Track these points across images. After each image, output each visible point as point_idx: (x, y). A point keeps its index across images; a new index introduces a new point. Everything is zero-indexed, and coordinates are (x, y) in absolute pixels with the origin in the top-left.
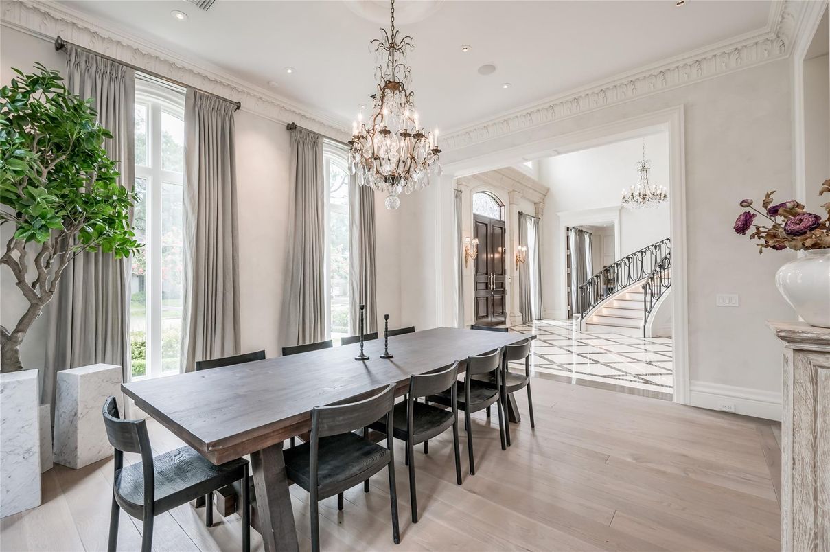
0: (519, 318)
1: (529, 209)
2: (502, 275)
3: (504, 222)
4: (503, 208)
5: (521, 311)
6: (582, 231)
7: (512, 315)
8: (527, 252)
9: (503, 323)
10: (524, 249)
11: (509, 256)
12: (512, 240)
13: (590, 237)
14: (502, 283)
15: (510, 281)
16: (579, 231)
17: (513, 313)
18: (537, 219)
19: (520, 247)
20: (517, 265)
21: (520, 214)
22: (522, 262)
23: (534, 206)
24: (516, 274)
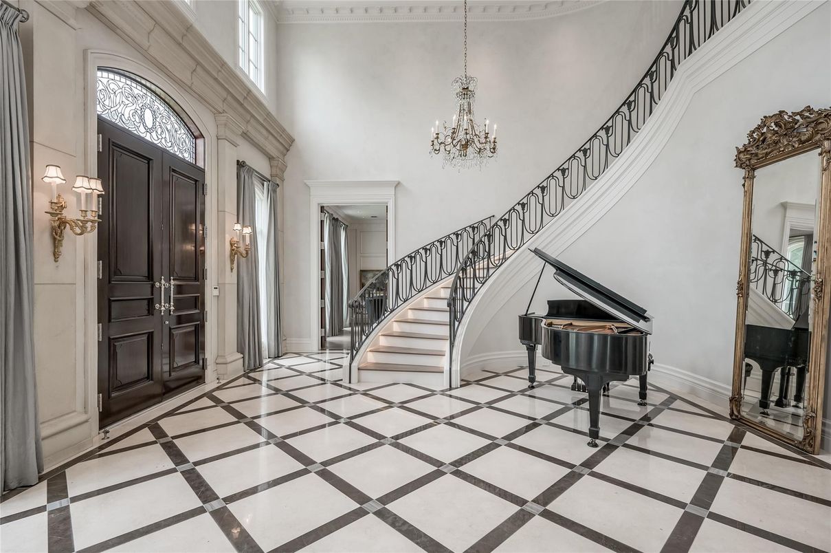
0: (236, 363)
1: (258, 163)
2: (196, 279)
3: (203, 171)
4: (200, 142)
5: (240, 349)
6: (336, 220)
7: (220, 360)
8: (254, 237)
9: (199, 379)
10: (247, 230)
11: (215, 242)
12: (220, 211)
13: (346, 229)
14: (196, 298)
15: (216, 292)
16: (334, 218)
17: (223, 356)
18: (274, 185)
19: (238, 227)
20: (232, 261)
21: (240, 165)
22: (242, 256)
23: (268, 162)
24: (231, 278)
